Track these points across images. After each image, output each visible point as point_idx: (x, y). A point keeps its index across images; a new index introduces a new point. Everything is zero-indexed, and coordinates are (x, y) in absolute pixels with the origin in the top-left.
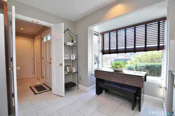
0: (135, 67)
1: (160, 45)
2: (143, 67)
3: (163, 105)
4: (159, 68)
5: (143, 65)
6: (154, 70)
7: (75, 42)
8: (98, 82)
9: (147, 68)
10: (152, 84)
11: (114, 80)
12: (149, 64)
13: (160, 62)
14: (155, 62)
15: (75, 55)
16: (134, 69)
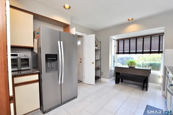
0: (142, 64)
1: (160, 50)
2: (148, 64)
3: (161, 89)
4: (158, 65)
5: (148, 63)
6: (155, 66)
7: (98, 46)
8: (117, 75)
9: (151, 65)
10: (155, 75)
11: (130, 73)
12: (152, 62)
13: (160, 61)
14: (156, 61)
15: (99, 56)
16: (141, 66)
